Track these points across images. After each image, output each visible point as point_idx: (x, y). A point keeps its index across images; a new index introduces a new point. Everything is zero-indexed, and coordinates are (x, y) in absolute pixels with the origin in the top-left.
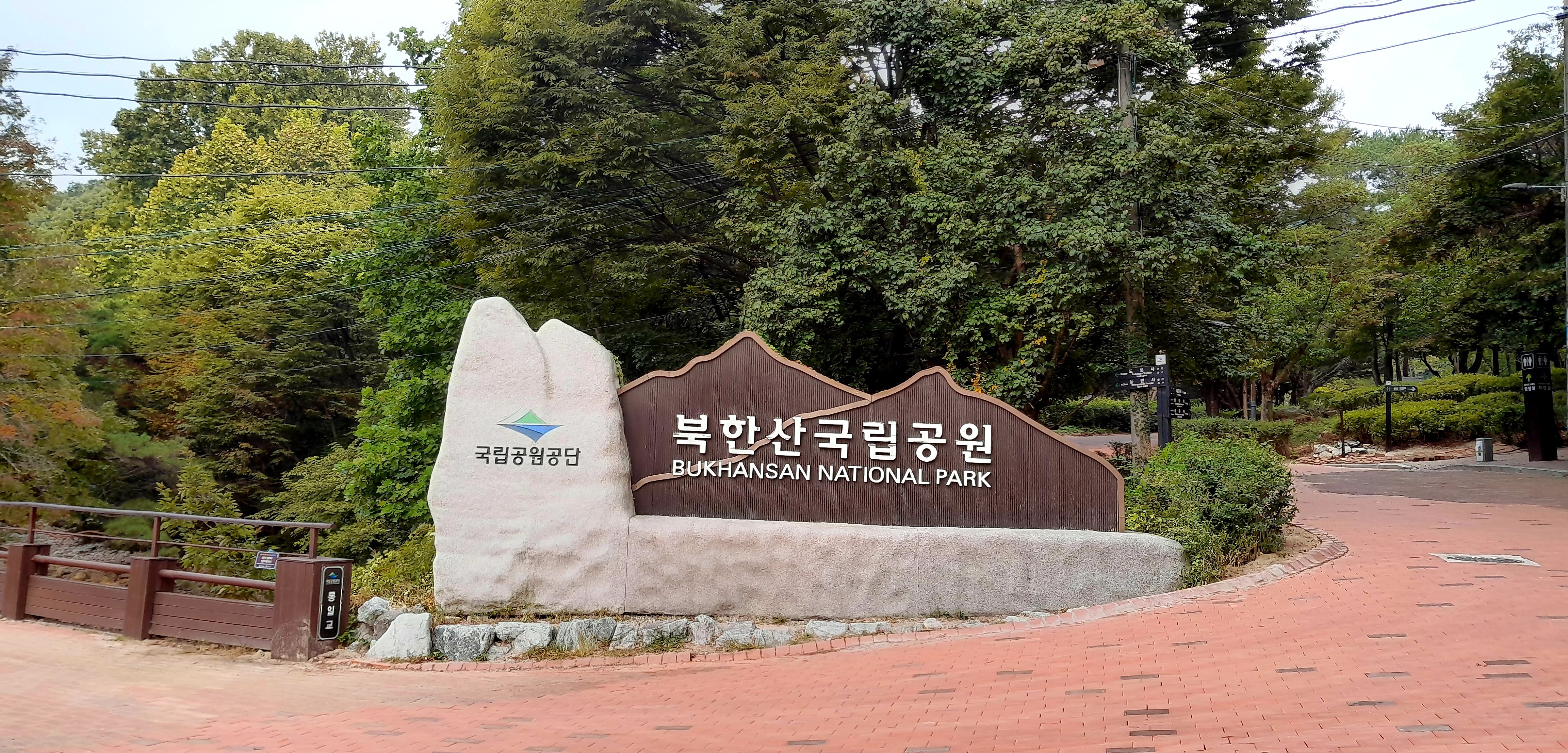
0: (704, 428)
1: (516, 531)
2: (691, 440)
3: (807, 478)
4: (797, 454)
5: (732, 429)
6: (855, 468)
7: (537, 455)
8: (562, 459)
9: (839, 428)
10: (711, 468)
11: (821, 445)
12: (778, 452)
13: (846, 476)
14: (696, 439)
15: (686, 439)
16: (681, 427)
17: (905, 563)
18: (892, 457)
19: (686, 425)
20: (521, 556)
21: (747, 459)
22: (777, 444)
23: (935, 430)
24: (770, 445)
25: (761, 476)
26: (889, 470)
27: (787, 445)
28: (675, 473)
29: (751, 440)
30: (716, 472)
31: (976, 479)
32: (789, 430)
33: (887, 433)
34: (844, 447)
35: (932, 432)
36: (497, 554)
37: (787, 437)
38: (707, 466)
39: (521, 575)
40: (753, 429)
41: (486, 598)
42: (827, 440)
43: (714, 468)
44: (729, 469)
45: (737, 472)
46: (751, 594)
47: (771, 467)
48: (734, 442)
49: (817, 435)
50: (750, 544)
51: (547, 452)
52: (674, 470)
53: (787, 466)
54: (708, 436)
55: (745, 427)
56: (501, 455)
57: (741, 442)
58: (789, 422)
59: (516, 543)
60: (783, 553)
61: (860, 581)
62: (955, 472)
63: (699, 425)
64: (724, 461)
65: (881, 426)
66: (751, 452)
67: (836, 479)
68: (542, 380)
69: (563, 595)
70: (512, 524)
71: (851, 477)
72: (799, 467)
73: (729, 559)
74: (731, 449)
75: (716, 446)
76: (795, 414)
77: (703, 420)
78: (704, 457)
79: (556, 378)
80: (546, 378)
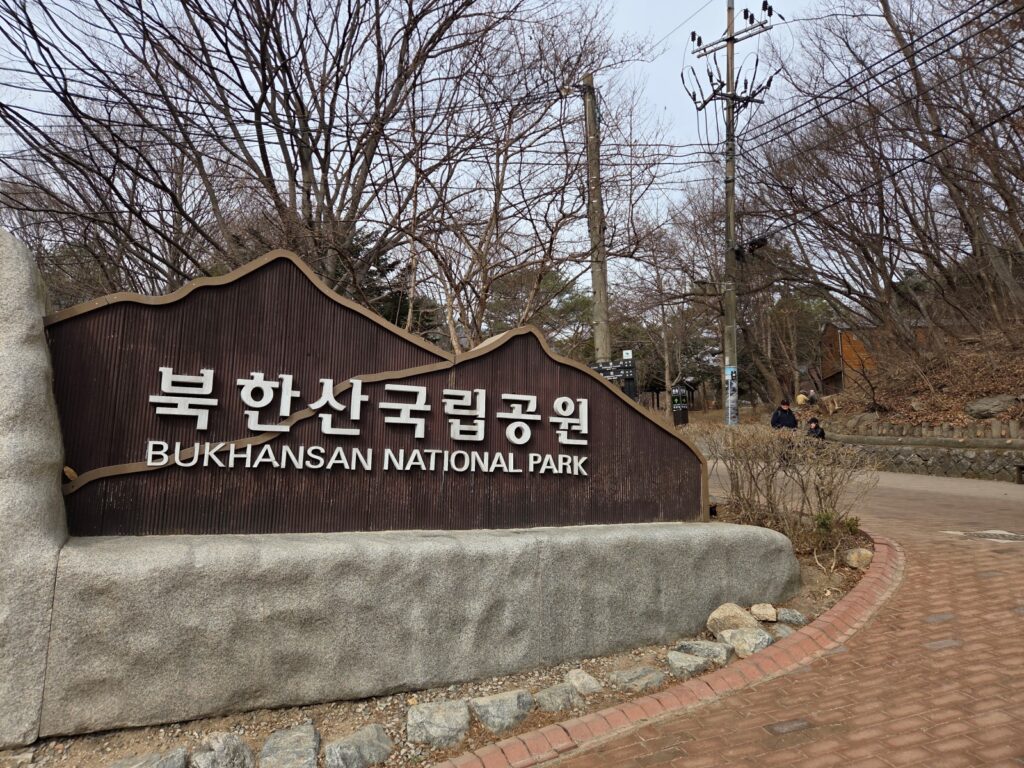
0: (208, 389)
2: (183, 409)
3: (368, 466)
4: (356, 432)
5: (257, 393)
6: (433, 452)
10: (216, 454)
11: (389, 420)
12: (327, 426)
13: (421, 462)
14: (191, 406)
15: (175, 406)
16: (166, 386)
18: (480, 437)
19: (175, 384)
21: (278, 440)
22: (327, 419)
23: (528, 403)
24: (315, 419)
25: (299, 465)
26: (475, 454)
27: (341, 418)
28: (150, 462)
29: (285, 409)
30: (226, 461)
31: (572, 464)
32: (344, 396)
33: (473, 406)
34: (420, 423)
35: (525, 404)
37: (340, 407)
38: (209, 451)
40: (288, 393)
42: (397, 413)
43: (224, 454)
44: (248, 455)
45: (260, 459)
47: (316, 452)
48: (257, 413)
49: (383, 405)
52: (150, 458)
53: (339, 450)
54: (214, 402)
55: (278, 392)
57: (269, 413)
58: (343, 387)
60: (350, 589)
62: (548, 457)
63: (200, 385)
64: (241, 442)
65: (467, 394)
66: (286, 428)
67: (408, 468)
72: (356, 451)
73: (259, 609)
74: (253, 423)
75: (227, 419)
76: (353, 375)
77: (208, 376)
78: (204, 436)
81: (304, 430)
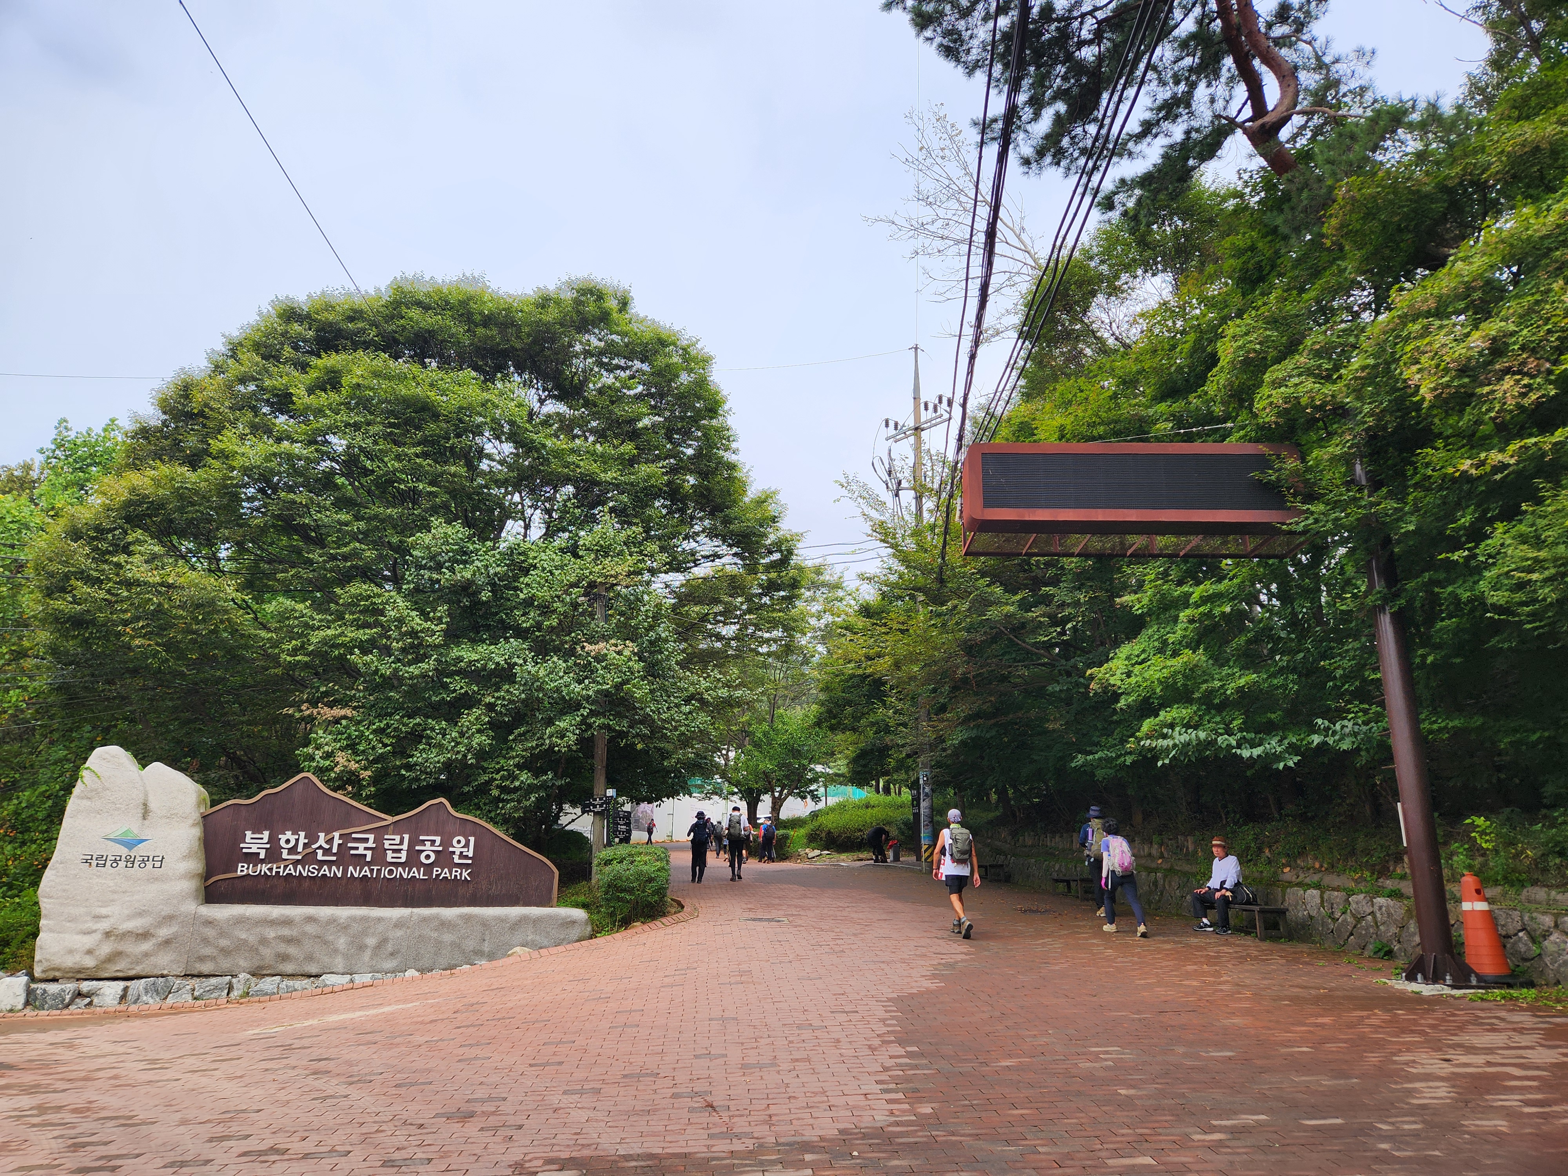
0: (266, 840)
1: (106, 917)
2: (254, 850)
3: (339, 875)
4: (334, 858)
5: (288, 841)
6: (375, 868)
7: (131, 861)
8: (149, 865)
9: (366, 840)
10: (268, 869)
11: (352, 852)
12: (320, 857)
13: (368, 874)
14: (259, 848)
15: (251, 848)
16: (248, 840)
17: (399, 933)
18: (403, 860)
19: (252, 838)
20: (108, 934)
21: (296, 863)
22: (320, 852)
23: (434, 841)
24: (314, 852)
25: (305, 874)
26: (400, 869)
27: (327, 852)
28: (239, 873)
29: (300, 849)
30: (272, 873)
31: (461, 874)
32: (330, 841)
33: (401, 843)
34: (369, 854)
35: (433, 842)
36: (89, 933)
37: (327, 847)
38: (264, 868)
39: (106, 949)
40: (303, 840)
41: (76, 966)
42: (357, 848)
43: (270, 869)
44: (281, 870)
45: (287, 871)
46: (284, 958)
47: (314, 868)
48: (287, 850)
49: (350, 845)
50: (287, 922)
51: (138, 858)
52: (239, 871)
53: (325, 867)
54: (268, 846)
55: (297, 840)
56: (101, 862)
57: (293, 850)
58: (329, 836)
59: (105, 925)
60: (310, 929)
61: (366, 946)
62: (446, 870)
63: (262, 839)
64: (279, 864)
65: (398, 838)
66: (299, 857)
67: (361, 876)
68: (142, 807)
69: (137, 963)
70: (104, 911)
71: (372, 874)
72: (334, 868)
73: (271, 933)
74: (285, 855)
75: (274, 854)
76: (335, 830)
77: (266, 835)
78: (262, 861)
79: (152, 805)
80: (145, 805)
81: (309, 858)
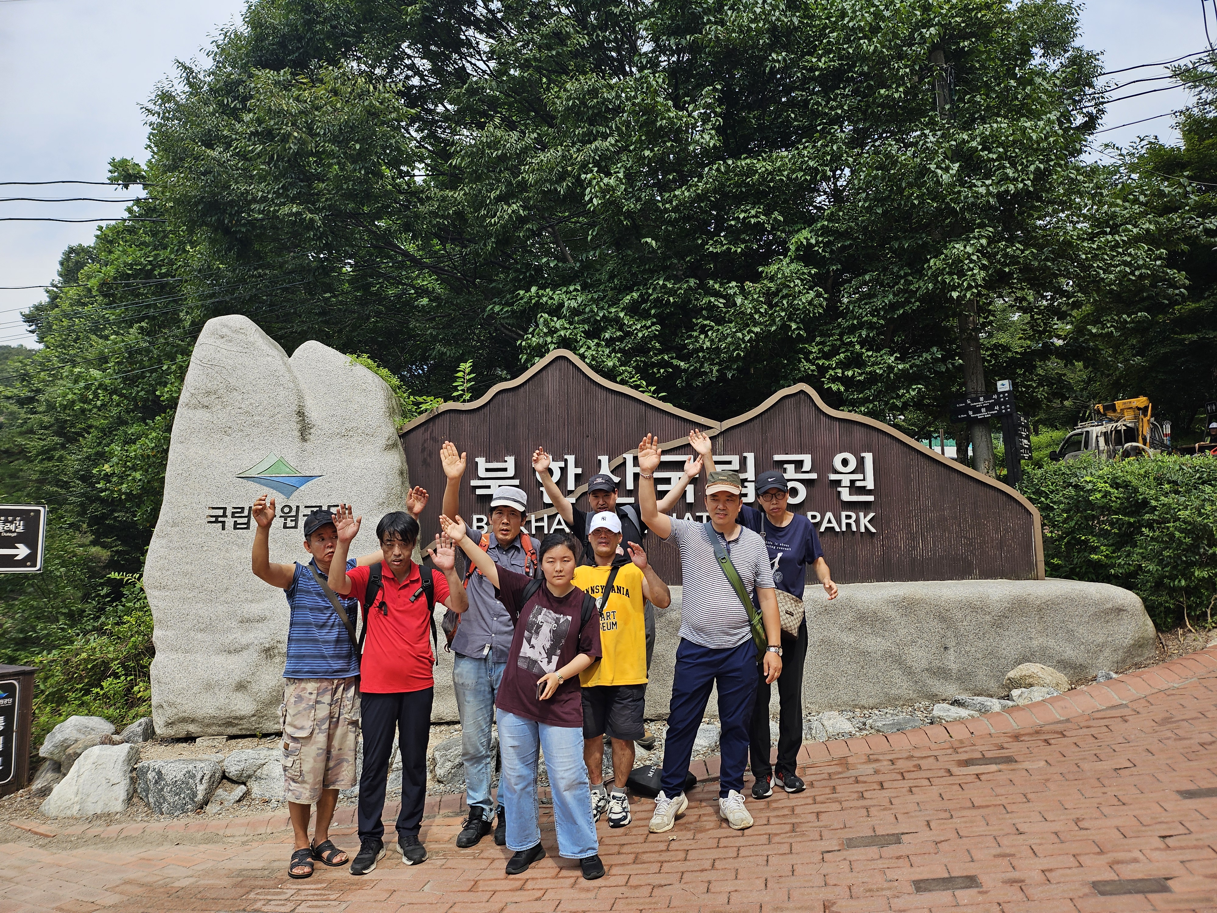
0: (511, 472)
1: (262, 619)
7: (290, 517)
16: (482, 473)
19: (487, 470)
23: (802, 462)
28: (475, 532)
29: (571, 486)
31: (857, 521)
32: (620, 470)
35: (799, 464)
36: (237, 651)
40: (572, 471)
41: (222, 714)
44: (545, 524)
51: (303, 511)
52: (475, 529)
55: (564, 470)
56: (241, 517)
58: (618, 461)
59: (260, 636)
62: (829, 515)
63: (505, 470)
64: (539, 514)
65: (735, 459)
68: (295, 418)
70: (256, 609)
76: (625, 451)
77: (510, 463)
79: (314, 414)
80: (301, 414)
